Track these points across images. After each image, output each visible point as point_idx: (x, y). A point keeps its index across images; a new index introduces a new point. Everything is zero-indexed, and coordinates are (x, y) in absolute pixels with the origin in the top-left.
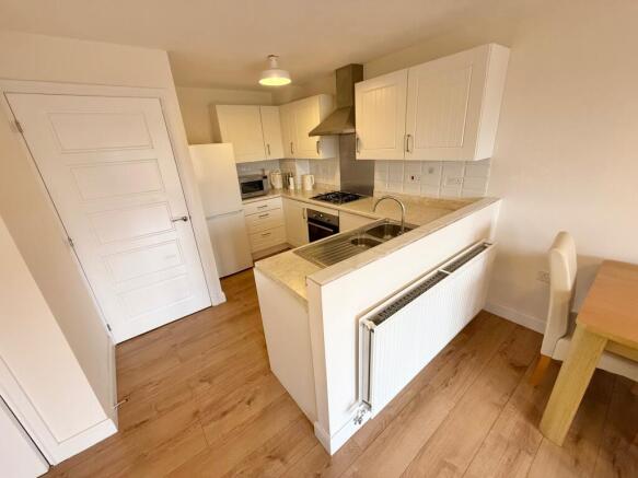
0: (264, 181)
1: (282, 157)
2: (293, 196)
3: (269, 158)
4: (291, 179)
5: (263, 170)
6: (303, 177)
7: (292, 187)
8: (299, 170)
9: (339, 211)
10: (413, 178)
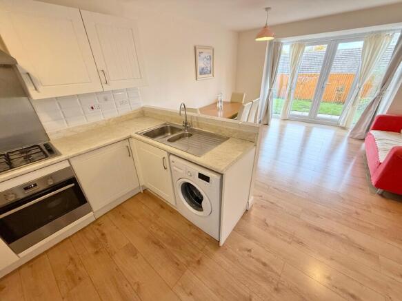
9: (68, 160)
10: (92, 108)
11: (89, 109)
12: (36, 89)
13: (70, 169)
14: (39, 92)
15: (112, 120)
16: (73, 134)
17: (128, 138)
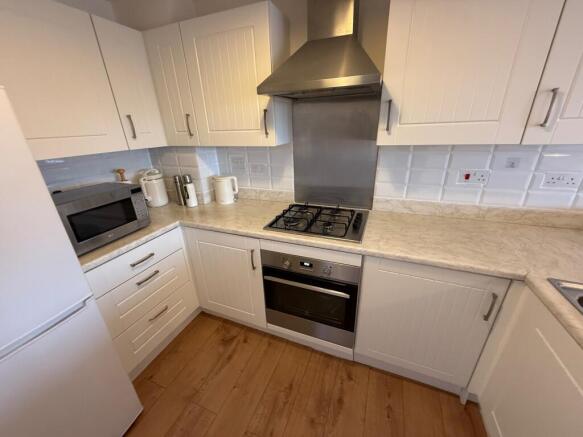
0: (134, 199)
1: (163, 143)
2: (197, 221)
3: (135, 145)
4: (190, 187)
5: (120, 172)
6: (213, 183)
7: (193, 202)
8: (205, 169)
9: (363, 256)
10: (467, 177)
11: (458, 177)
12: (388, 129)
13: (358, 271)
14: (389, 134)
15: (495, 213)
16: (406, 211)
17: (511, 280)
